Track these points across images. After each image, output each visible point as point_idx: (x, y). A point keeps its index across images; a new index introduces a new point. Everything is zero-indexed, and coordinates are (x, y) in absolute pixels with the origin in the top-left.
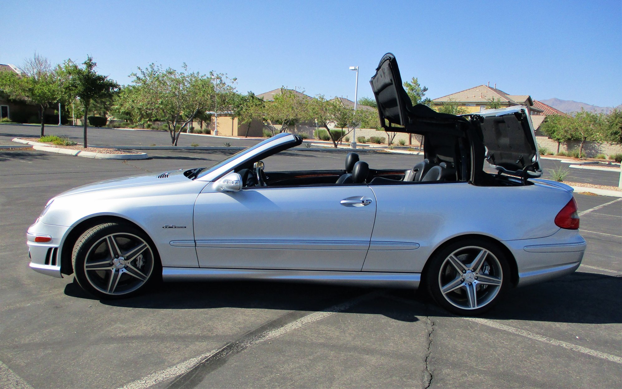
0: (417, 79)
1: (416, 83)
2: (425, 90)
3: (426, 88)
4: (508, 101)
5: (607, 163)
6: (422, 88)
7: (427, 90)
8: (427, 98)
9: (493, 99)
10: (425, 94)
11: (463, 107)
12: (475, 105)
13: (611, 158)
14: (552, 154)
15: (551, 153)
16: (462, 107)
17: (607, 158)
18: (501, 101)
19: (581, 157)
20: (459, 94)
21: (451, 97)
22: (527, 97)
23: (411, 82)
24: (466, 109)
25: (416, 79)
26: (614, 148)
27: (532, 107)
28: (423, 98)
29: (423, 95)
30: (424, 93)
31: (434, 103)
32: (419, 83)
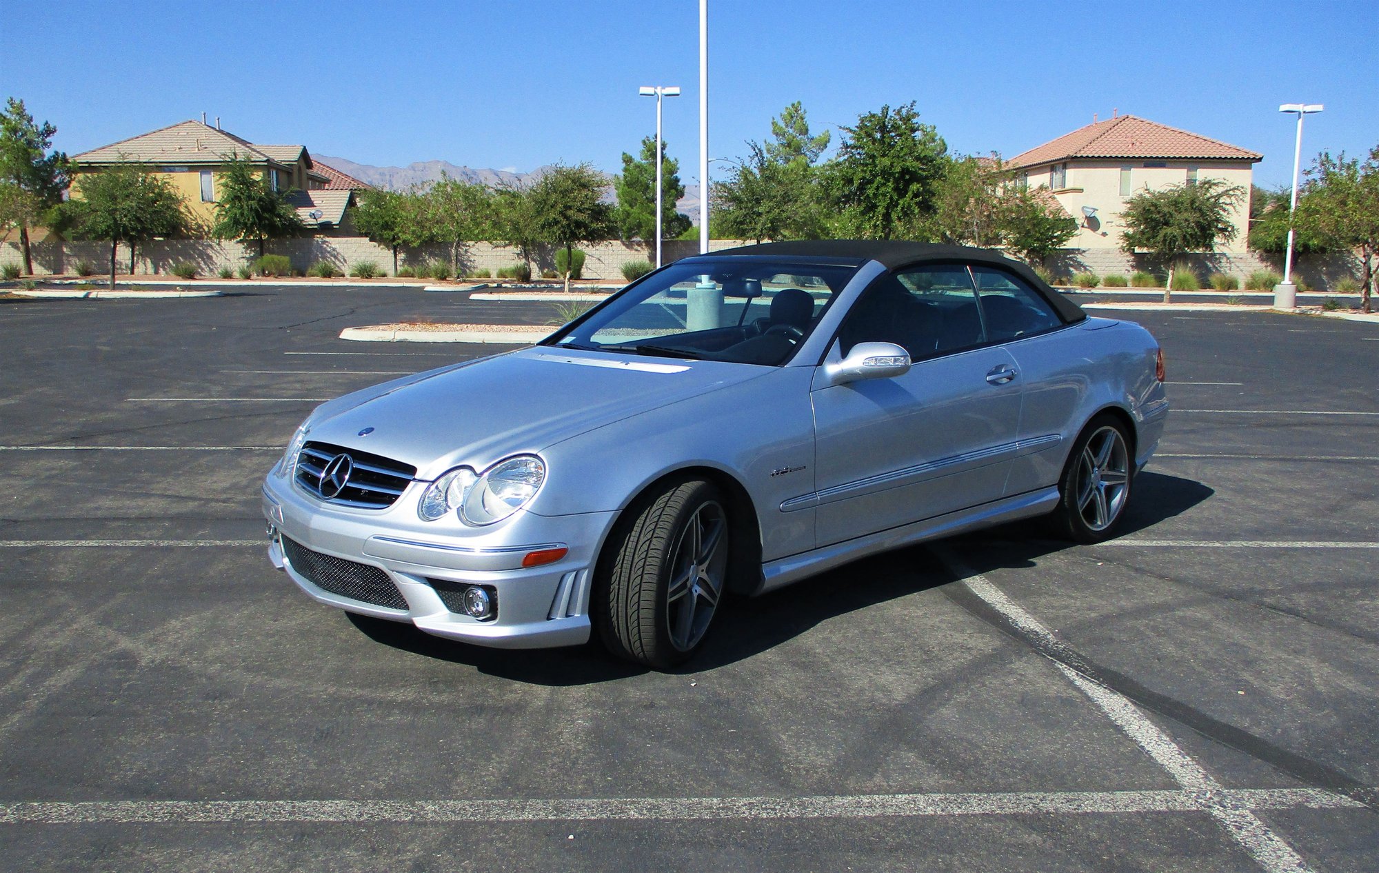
0: (22, 102)
1: (20, 112)
2: (49, 131)
3: (52, 126)
4: (265, 159)
5: (495, 285)
6: (41, 128)
7: (55, 131)
8: (56, 153)
9: (235, 154)
10: (51, 143)
11: (159, 176)
12: (187, 169)
13: (502, 274)
14: (384, 275)
15: (382, 272)
16: (158, 174)
17: (494, 277)
18: (253, 159)
19: (458, 278)
20: (136, 141)
21: (124, 148)
22: (300, 150)
23: (6, 110)
24: (168, 180)
25: (18, 102)
26: (503, 253)
27: (310, 172)
28: (48, 153)
29: (47, 145)
30: (48, 140)
31: (80, 165)
32: (28, 112)
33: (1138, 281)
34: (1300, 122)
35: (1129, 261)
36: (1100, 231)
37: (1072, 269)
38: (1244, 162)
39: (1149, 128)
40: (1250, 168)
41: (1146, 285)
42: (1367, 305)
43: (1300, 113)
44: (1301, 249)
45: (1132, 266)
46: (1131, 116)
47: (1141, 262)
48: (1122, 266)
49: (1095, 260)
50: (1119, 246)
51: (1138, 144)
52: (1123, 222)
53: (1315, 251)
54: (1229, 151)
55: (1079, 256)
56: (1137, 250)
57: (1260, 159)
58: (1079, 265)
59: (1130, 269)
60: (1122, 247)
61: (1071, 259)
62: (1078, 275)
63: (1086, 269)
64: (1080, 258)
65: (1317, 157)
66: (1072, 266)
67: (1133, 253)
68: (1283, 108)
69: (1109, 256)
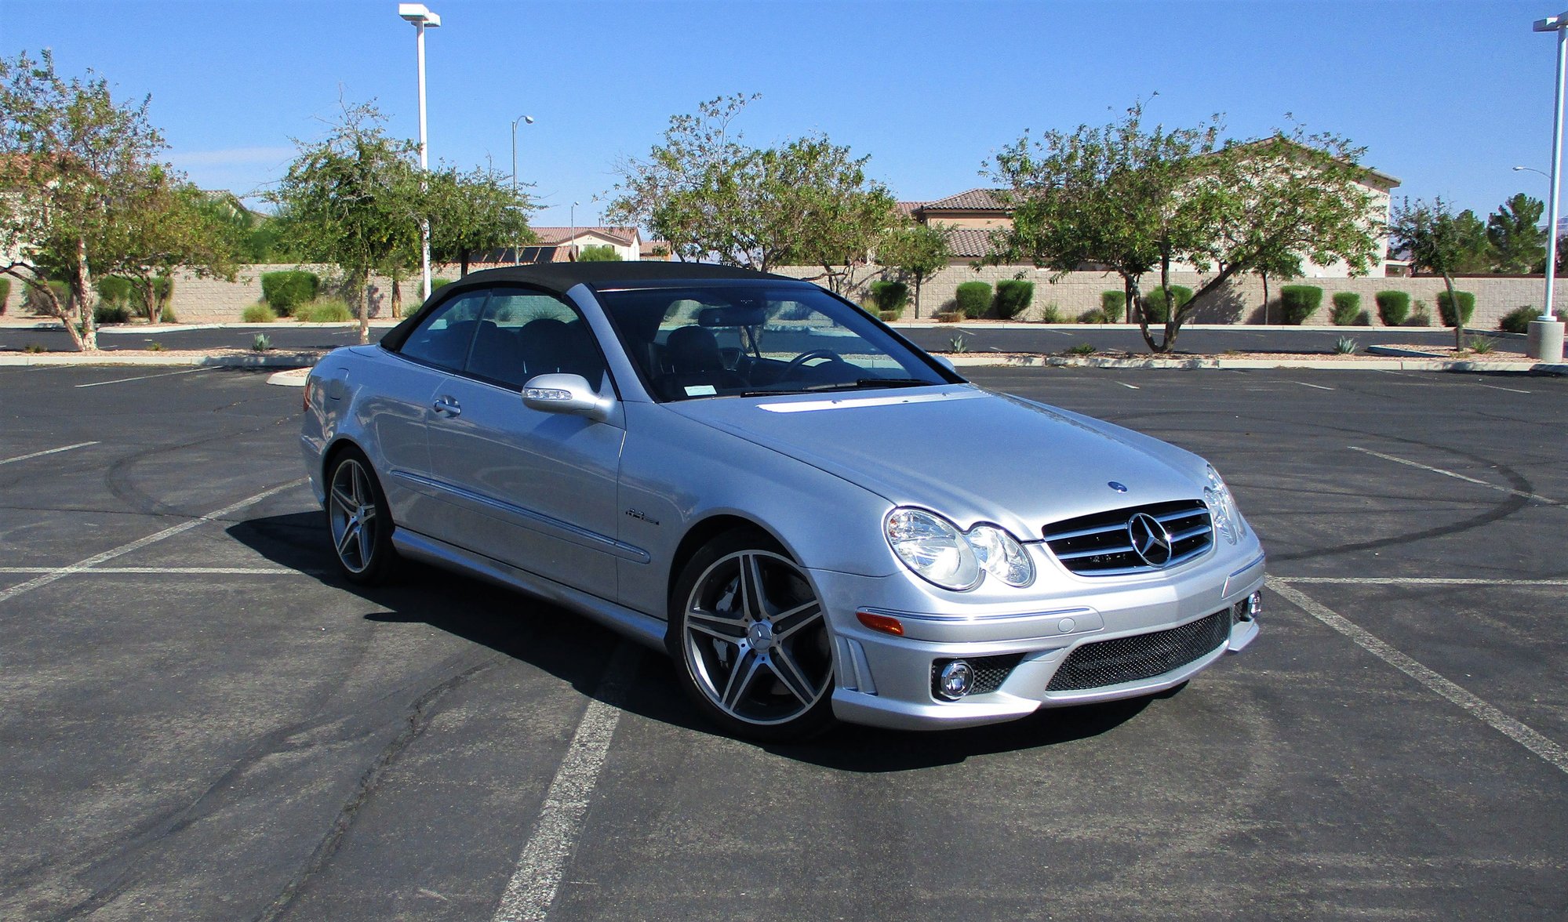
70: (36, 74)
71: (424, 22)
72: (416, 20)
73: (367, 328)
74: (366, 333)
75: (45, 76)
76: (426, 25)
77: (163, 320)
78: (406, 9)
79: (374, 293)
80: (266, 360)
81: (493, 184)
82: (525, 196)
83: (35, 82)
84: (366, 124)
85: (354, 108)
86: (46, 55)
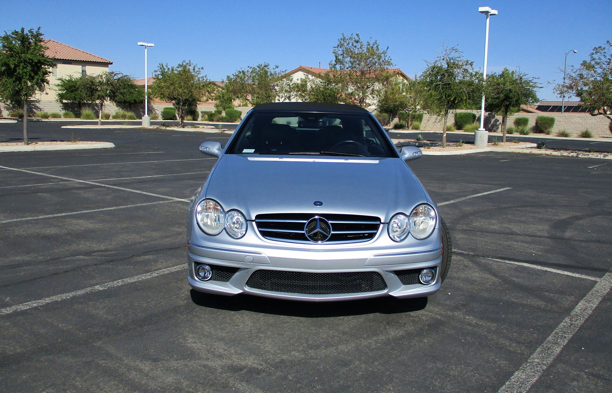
33: (66, 115)
34: (146, 50)
35: (60, 106)
36: (45, 92)
37: (34, 110)
38: (106, 64)
39: (61, 46)
40: (108, 67)
41: (70, 117)
42: (182, 124)
43: (146, 46)
44: (133, 102)
45: (62, 109)
46: (52, 40)
47: (66, 107)
48: (57, 109)
49: (45, 106)
50: (56, 99)
51: (58, 53)
52: (57, 88)
53: (139, 103)
54: (98, 59)
55: (36, 104)
56: (64, 101)
57: (112, 63)
58: (37, 108)
59: (61, 110)
60: (57, 100)
61: (33, 105)
62: (38, 112)
63: (41, 110)
64: (37, 104)
65: (159, 65)
66: (34, 108)
67: (62, 103)
68: (139, 43)
69: (51, 104)
70: (355, 41)
71: (489, 14)
72: (487, 13)
73: (445, 134)
74: (445, 135)
75: (357, 42)
76: (490, 15)
77: (412, 129)
78: (481, 9)
79: (497, 122)
80: (418, 144)
81: (521, 78)
82: (536, 83)
83: (355, 44)
84: (453, 55)
85: (448, 49)
86: (357, 35)
